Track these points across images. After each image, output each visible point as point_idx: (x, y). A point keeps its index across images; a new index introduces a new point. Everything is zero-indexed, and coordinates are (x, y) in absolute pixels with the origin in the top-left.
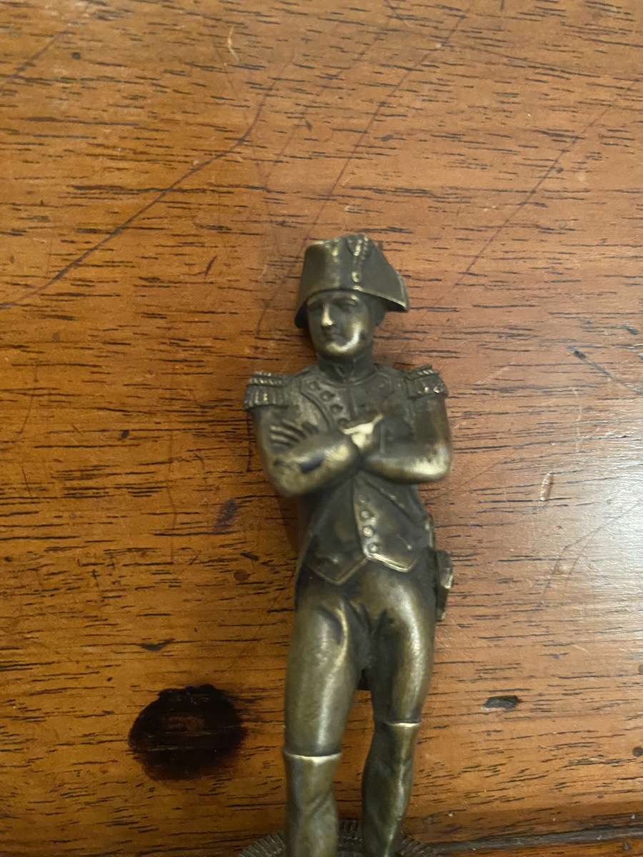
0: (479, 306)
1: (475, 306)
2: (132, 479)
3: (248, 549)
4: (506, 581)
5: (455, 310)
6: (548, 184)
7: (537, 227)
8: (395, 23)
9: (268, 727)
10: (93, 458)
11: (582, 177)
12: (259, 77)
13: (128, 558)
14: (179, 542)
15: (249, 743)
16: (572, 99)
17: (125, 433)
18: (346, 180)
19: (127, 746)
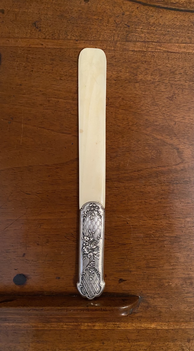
2: (13, 251)
3: (26, 259)
4: (57, 263)
6: (61, 218)
8: (42, 201)
9: (29, 279)
10: (9, 248)
11: (65, 217)
12: (26, 207)
13: (13, 259)
14: (19, 258)
15: (27, 281)
16: (64, 208)
17: (12, 246)
18: (36, 218)
19: (13, 281)
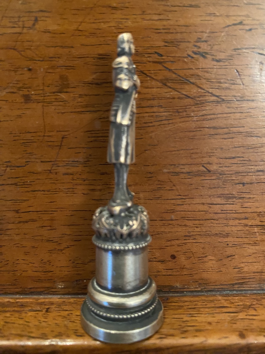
0: (84, 45)
1: (81, 45)
5: (72, 47)
7: (110, 7)
